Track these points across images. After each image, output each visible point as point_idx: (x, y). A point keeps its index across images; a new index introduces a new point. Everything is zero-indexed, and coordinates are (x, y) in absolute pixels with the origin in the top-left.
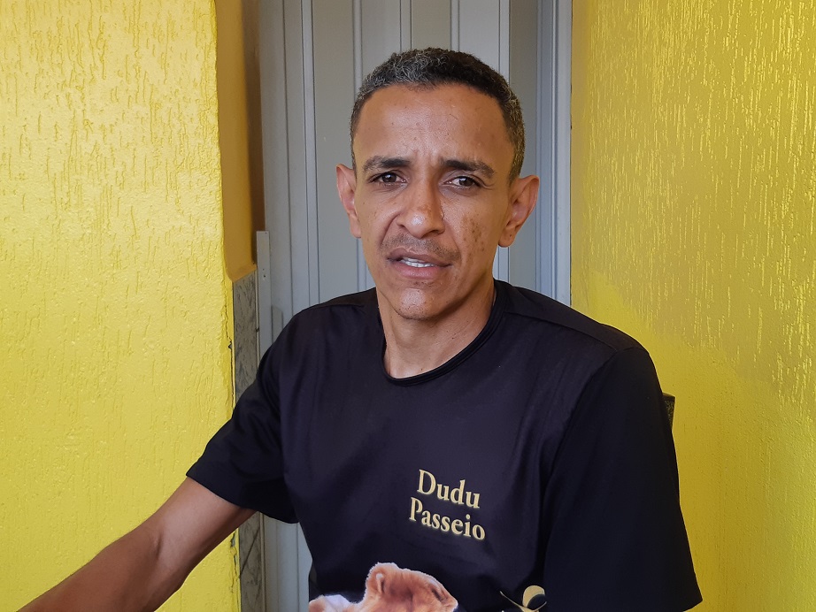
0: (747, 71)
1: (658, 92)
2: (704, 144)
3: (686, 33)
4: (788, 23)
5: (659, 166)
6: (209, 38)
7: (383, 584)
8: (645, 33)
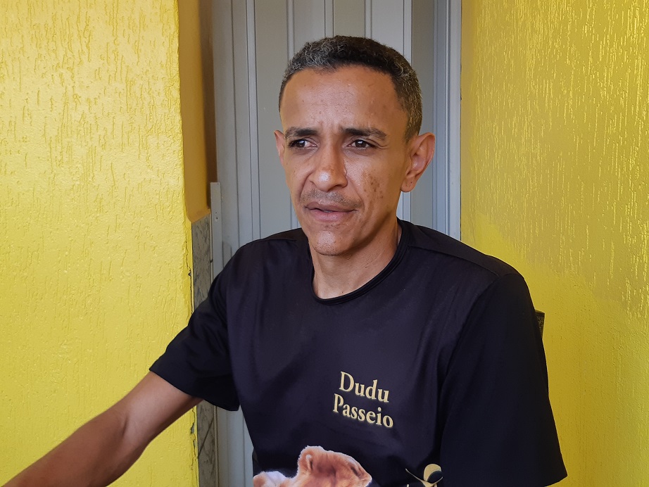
0: (601, 53)
1: (530, 69)
2: (567, 111)
3: (553, 23)
4: (634, 14)
5: (531, 128)
6: (173, 28)
7: (311, 463)
8: (520, 23)
